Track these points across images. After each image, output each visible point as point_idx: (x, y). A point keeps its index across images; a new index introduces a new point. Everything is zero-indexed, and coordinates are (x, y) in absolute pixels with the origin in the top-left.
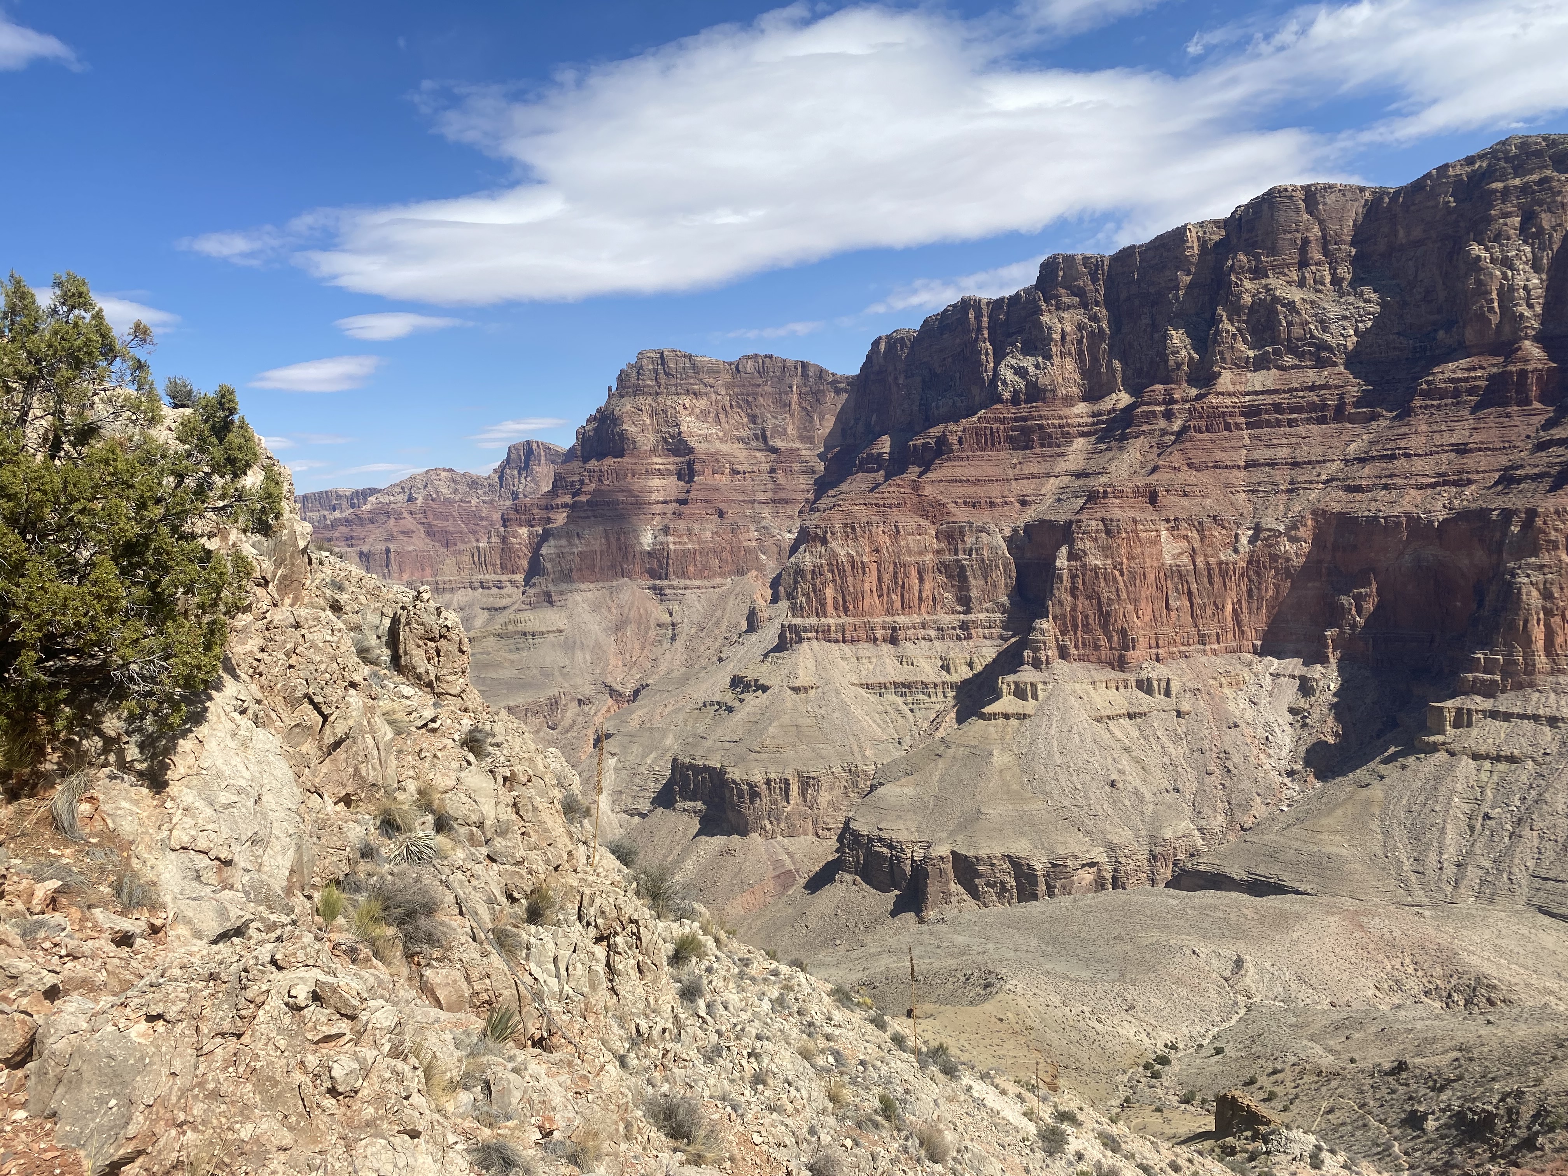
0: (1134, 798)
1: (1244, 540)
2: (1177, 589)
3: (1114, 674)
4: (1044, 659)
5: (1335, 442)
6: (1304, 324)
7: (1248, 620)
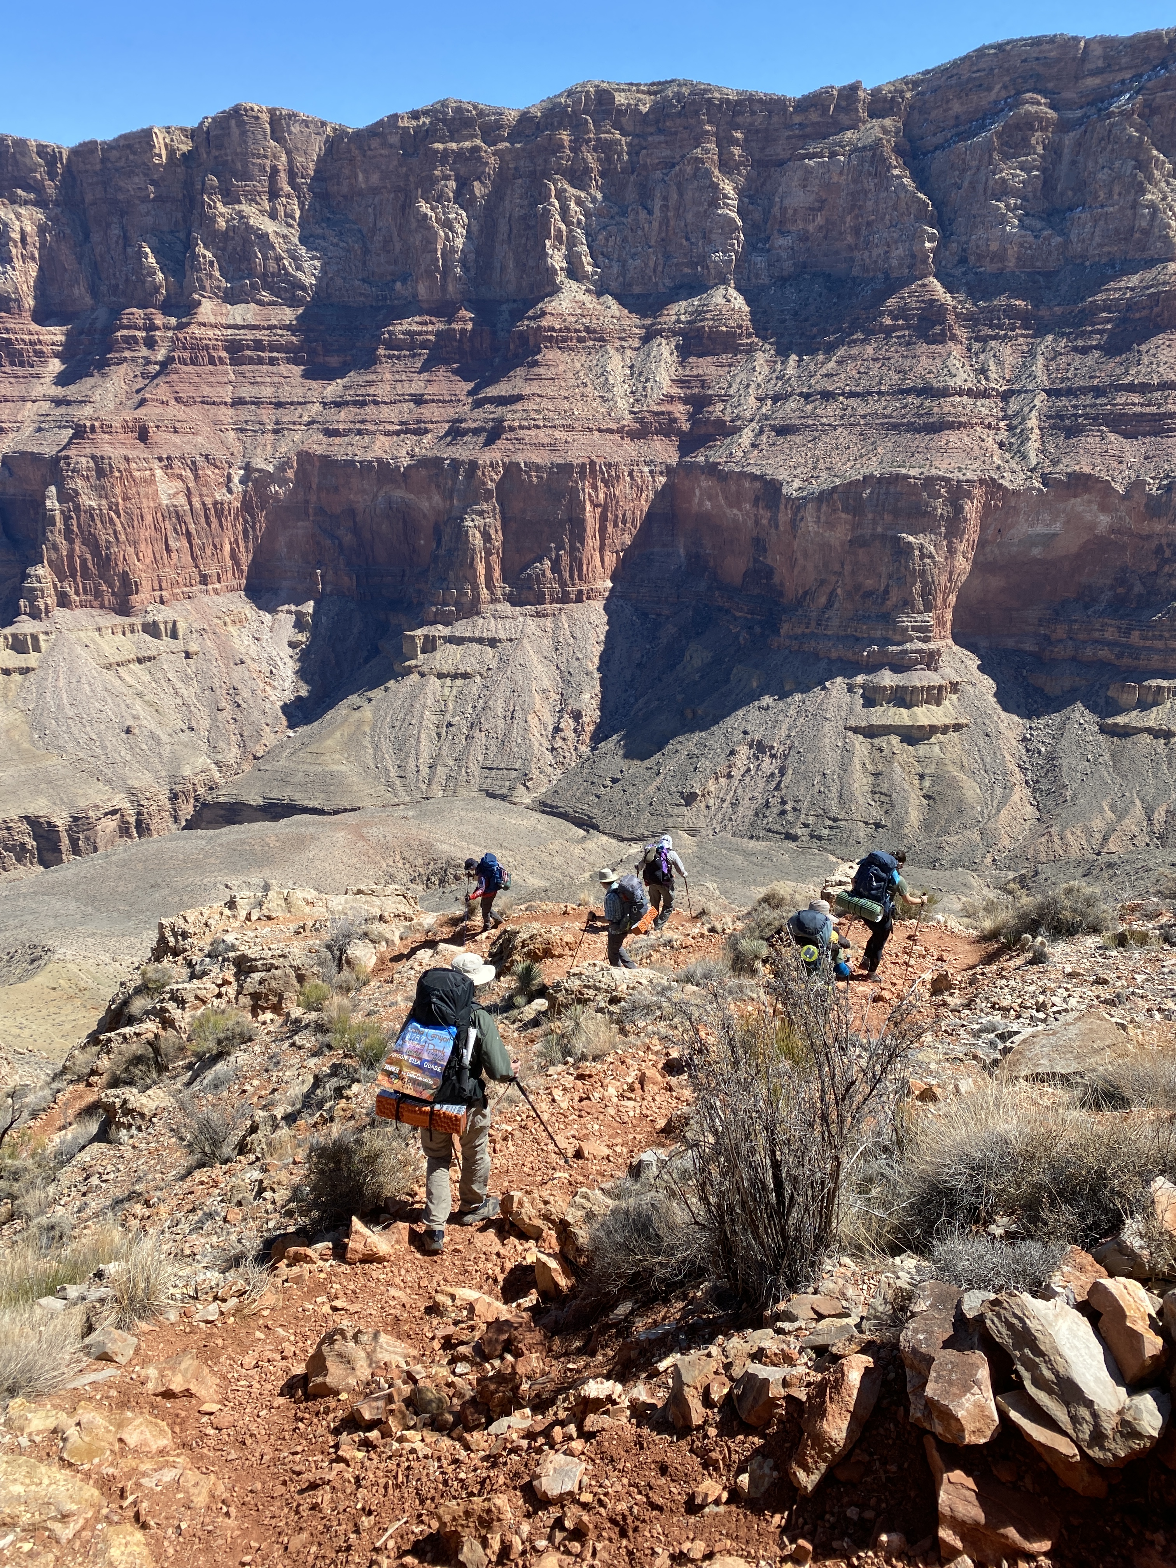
0: (151, 741)
1: (236, 480)
2: (175, 530)
3: (119, 620)
4: (43, 607)
5: (314, 384)
6: (278, 259)
7: (245, 559)
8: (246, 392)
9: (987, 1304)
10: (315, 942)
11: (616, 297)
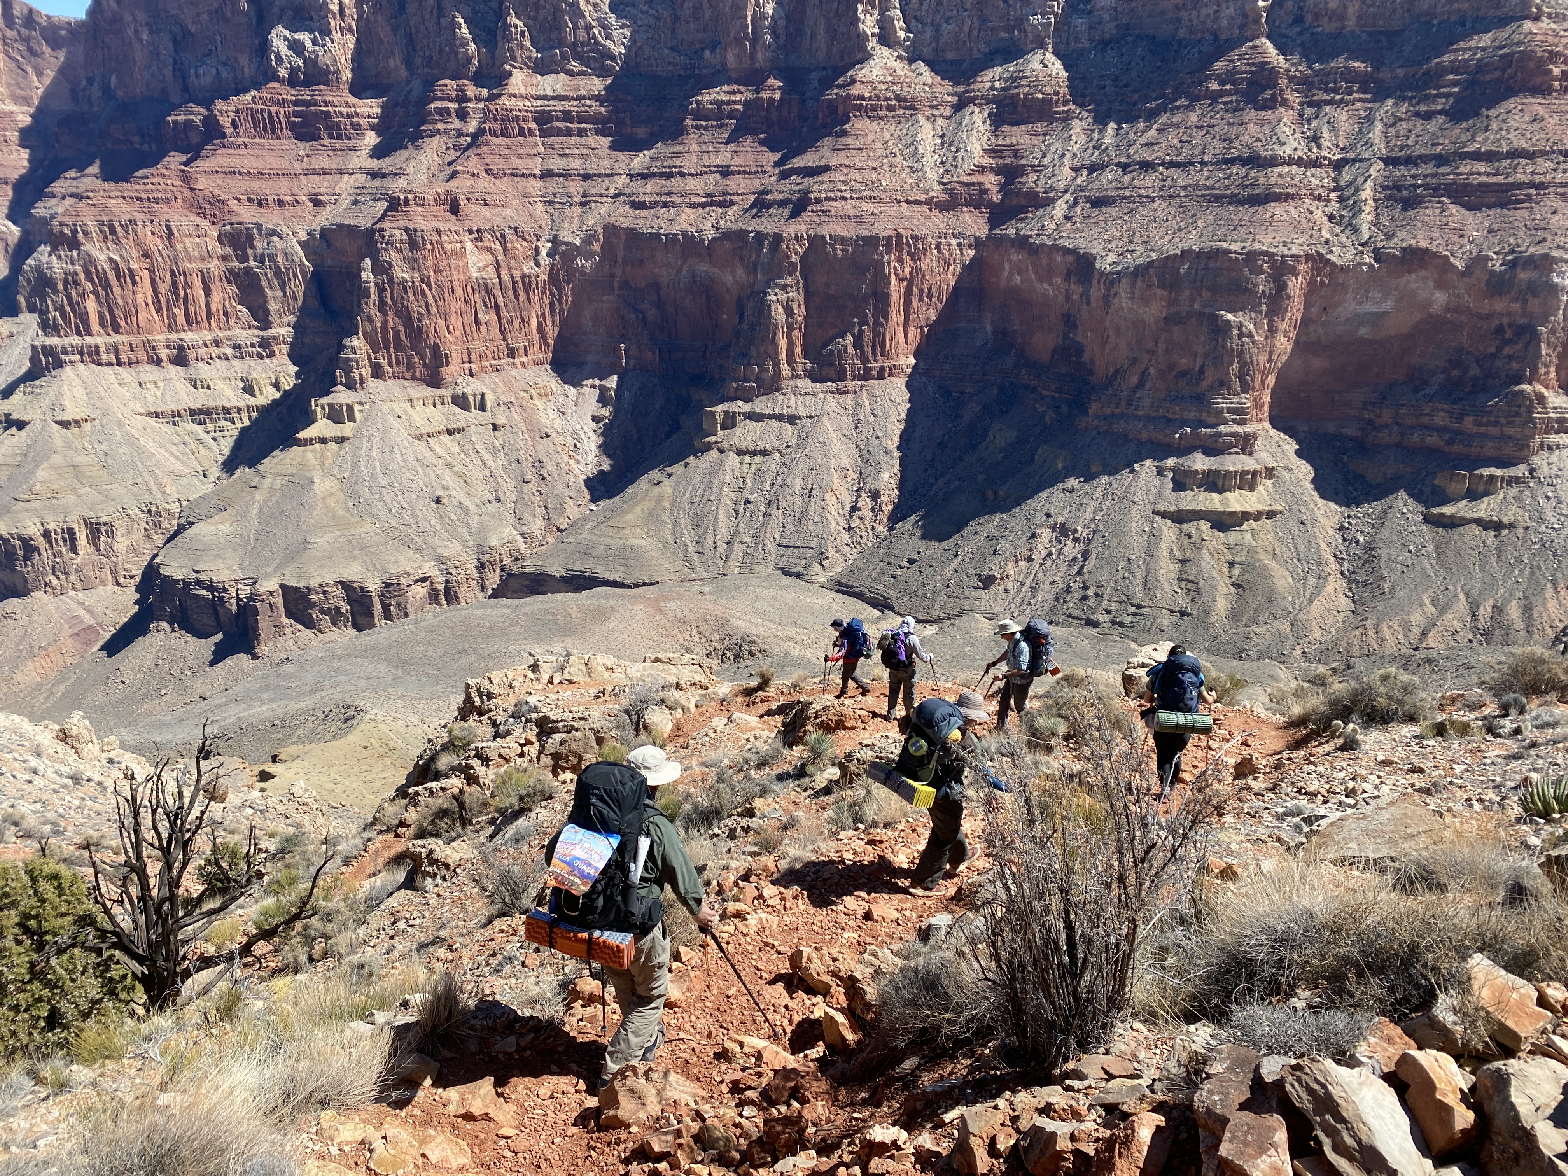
0: (460, 511)
1: (544, 253)
2: (484, 302)
3: (430, 391)
4: (357, 378)
5: (621, 156)
6: (588, 28)
7: (552, 332)
8: (555, 164)
9: (1288, 1069)
10: (614, 707)
11: (928, 63)
